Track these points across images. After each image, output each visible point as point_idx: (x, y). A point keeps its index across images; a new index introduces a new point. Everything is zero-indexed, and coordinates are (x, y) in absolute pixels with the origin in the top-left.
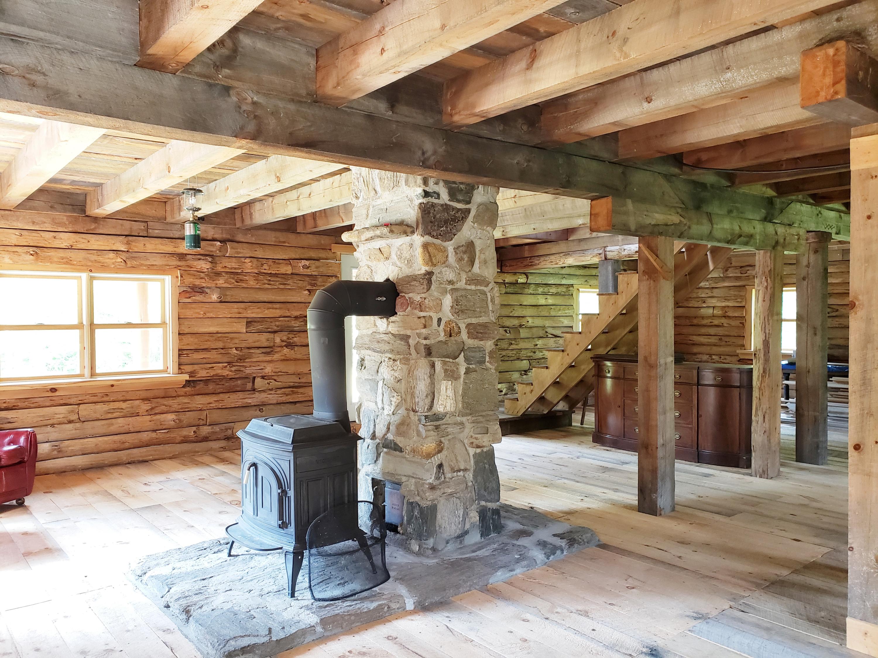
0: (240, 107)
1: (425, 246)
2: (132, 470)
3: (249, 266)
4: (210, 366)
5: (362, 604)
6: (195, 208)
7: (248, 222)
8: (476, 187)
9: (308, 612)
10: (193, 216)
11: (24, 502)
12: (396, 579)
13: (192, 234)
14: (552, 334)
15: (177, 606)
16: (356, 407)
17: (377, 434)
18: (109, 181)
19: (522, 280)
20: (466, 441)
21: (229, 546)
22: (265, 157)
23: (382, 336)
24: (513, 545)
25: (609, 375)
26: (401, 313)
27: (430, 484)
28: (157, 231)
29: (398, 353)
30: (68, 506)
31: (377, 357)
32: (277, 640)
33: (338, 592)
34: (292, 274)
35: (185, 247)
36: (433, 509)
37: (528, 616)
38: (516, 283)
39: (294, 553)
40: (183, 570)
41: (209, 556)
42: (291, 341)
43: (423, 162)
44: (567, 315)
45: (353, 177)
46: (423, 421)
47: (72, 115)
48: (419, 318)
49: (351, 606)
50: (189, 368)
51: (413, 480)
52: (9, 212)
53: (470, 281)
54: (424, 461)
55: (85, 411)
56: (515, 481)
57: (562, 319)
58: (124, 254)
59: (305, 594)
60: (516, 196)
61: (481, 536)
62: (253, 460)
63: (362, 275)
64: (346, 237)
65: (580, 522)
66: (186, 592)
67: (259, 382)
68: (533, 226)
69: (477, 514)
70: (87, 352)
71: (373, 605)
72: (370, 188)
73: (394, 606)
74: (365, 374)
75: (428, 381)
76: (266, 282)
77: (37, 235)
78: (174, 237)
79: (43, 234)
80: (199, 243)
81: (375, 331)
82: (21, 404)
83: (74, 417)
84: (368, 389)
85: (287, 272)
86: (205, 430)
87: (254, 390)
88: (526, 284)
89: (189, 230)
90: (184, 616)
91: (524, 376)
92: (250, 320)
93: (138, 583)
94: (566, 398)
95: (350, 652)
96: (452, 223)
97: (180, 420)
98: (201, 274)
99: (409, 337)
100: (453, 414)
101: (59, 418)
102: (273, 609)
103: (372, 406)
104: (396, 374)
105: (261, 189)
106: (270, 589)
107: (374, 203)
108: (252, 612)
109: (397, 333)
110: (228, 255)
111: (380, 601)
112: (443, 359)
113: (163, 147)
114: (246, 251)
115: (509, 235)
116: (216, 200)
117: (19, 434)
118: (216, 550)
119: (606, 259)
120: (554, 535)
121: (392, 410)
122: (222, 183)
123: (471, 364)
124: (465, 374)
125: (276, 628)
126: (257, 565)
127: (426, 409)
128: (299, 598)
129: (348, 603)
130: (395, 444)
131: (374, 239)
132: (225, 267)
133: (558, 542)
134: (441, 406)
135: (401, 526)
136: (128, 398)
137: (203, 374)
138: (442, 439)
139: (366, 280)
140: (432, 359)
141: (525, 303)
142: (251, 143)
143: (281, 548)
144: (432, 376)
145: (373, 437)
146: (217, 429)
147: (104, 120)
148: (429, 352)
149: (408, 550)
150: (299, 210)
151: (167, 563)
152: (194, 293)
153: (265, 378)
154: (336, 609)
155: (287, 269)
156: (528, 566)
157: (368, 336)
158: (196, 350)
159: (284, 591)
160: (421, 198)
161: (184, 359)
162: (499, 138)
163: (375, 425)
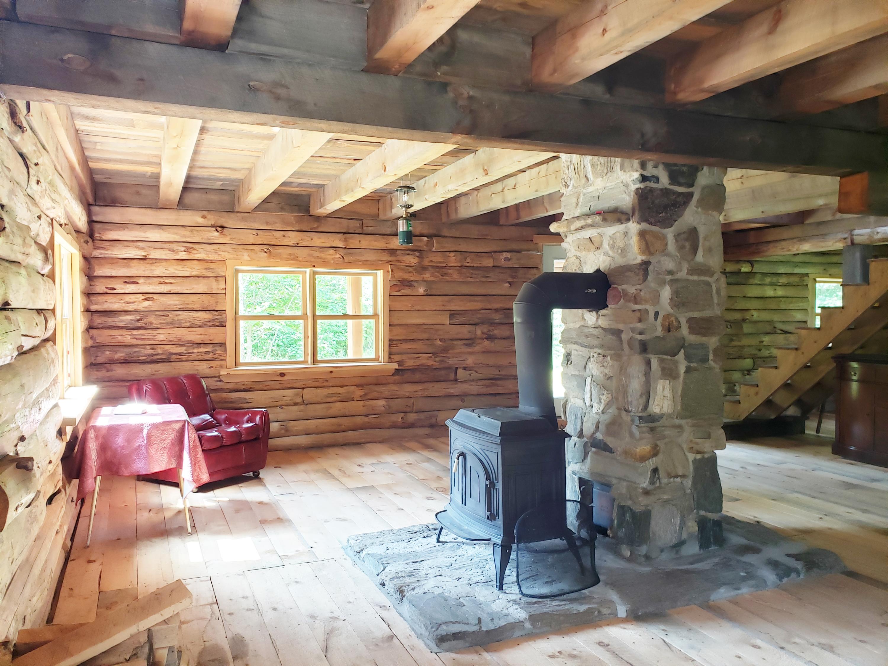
0: (456, 103)
1: (642, 234)
2: (347, 452)
3: (453, 260)
4: (418, 355)
5: (571, 606)
6: (408, 205)
7: (453, 217)
8: (701, 168)
9: (517, 607)
10: (406, 212)
11: (259, 474)
12: (607, 584)
13: (405, 230)
14: (781, 330)
15: (392, 585)
16: (562, 403)
17: (585, 432)
18: (330, 183)
19: (746, 268)
20: (685, 446)
21: (437, 532)
22: (474, 151)
23: (591, 330)
24: (739, 561)
25: (855, 378)
26: (613, 306)
27: (644, 489)
28: (370, 228)
29: (609, 349)
30: (294, 481)
31: (585, 352)
32: (487, 631)
33: (545, 590)
34: (493, 267)
35: (397, 243)
36: (646, 515)
37: (759, 642)
38: (739, 272)
39: (502, 546)
40: (396, 551)
41: (419, 540)
42: (492, 333)
43: (643, 145)
44: (800, 308)
45: (563, 165)
46: (637, 421)
47: (310, 123)
48: (634, 311)
49: (560, 606)
50: (397, 358)
51: (625, 484)
52: (248, 214)
53: (692, 271)
54: (637, 464)
55: (308, 394)
56: (737, 492)
57: (794, 313)
58: (342, 250)
59: (513, 588)
60: (742, 176)
61: (700, 548)
62: (460, 449)
63: (569, 266)
64: (554, 228)
65: (820, 544)
66: (400, 573)
67: (461, 373)
68: (761, 209)
69: (696, 524)
70: (310, 341)
71: (583, 608)
72: (582, 175)
73: (605, 611)
74: (572, 370)
75: (643, 379)
76: (469, 275)
77: (270, 234)
78: (386, 233)
79: (274, 233)
80: (411, 239)
81: (583, 324)
82: (256, 387)
83: (299, 400)
84: (575, 386)
85: (489, 265)
86: (412, 417)
87: (456, 380)
88: (751, 274)
89: (402, 227)
90: (398, 596)
91: (747, 377)
92: (453, 312)
93: (356, 559)
94: (799, 403)
95: (560, 652)
96: (672, 208)
97: (390, 407)
98: (410, 268)
99: (621, 331)
100: (670, 416)
101: (287, 400)
102: (482, 599)
103: (579, 403)
104: (607, 371)
105: (468, 184)
106: (478, 579)
107: (585, 191)
108: (461, 600)
109: (608, 327)
110: (434, 249)
111: (590, 604)
112: (661, 356)
113: (379, 147)
114: (449, 245)
115: (733, 220)
116: (425, 197)
117: (255, 414)
118: (425, 534)
119: (853, 243)
120: (788, 555)
121: (601, 409)
122: (431, 179)
123: (692, 362)
124: (684, 373)
125: (485, 618)
126: (464, 554)
127: (640, 409)
128: (507, 592)
129: (557, 603)
130: (605, 444)
131: (584, 228)
132: (432, 261)
133: (792, 563)
134: (656, 407)
135: (611, 529)
136: (345, 384)
137: (410, 363)
138: (658, 442)
139: (574, 271)
140: (648, 356)
141: (749, 295)
142: (466, 138)
143: (489, 540)
144: (647, 374)
145: (581, 435)
146: (422, 416)
147: (335, 125)
148: (644, 348)
149: (618, 554)
150: (504, 202)
151: (381, 543)
152: (403, 287)
153: (467, 369)
154: (544, 607)
155: (488, 262)
156: (756, 586)
157: (575, 329)
158: (405, 341)
159: (492, 583)
160: (638, 182)
161: (394, 349)
162: (729, 114)
163: (582, 423)
